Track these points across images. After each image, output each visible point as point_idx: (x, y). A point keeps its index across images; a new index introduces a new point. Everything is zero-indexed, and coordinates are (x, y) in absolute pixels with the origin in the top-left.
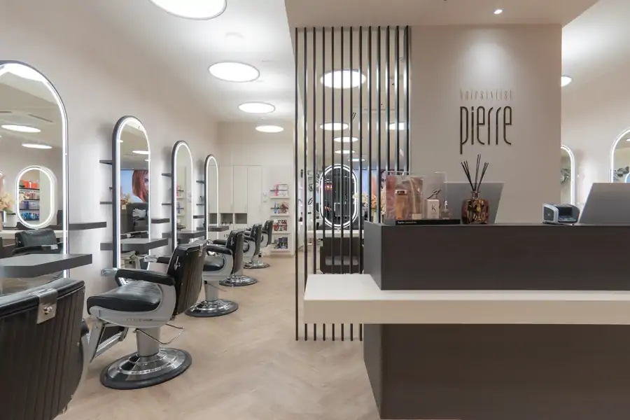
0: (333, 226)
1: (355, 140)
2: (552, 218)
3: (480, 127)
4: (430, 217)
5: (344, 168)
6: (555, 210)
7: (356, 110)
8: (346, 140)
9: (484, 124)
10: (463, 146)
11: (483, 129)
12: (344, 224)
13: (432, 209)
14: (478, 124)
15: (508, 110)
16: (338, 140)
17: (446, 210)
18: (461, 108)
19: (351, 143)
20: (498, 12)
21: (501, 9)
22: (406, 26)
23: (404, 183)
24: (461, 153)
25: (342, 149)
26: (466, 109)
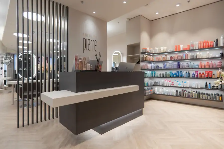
0: (23, 79)
1: (30, 43)
2: (114, 70)
3: (89, 45)
4: (88, 69)
5: (29, 53)
6: (115, 68)
7: (35, 30)
8: (25, 42)
9: (90, 44)
10: (84, 50)
11: (90, 46)
12: (29, 78)
13: (89, 67)
14: (88, 44)
15: (95, 42)
16: (21, 41)
17: (91, 68)
18: (84, 38)
19: (28, 44)
20: (94, 13)
21: (95, 12)
22: (67, 6)
23: (80, 58)
24: (84, 52)
25: (23, 46)
26: (85, 39)
